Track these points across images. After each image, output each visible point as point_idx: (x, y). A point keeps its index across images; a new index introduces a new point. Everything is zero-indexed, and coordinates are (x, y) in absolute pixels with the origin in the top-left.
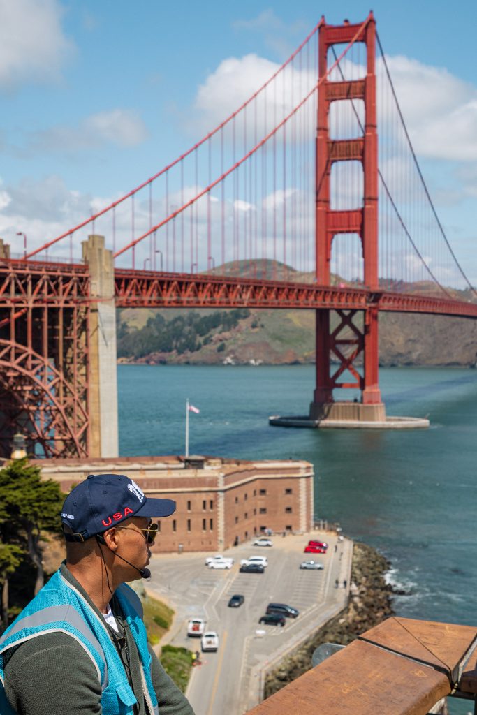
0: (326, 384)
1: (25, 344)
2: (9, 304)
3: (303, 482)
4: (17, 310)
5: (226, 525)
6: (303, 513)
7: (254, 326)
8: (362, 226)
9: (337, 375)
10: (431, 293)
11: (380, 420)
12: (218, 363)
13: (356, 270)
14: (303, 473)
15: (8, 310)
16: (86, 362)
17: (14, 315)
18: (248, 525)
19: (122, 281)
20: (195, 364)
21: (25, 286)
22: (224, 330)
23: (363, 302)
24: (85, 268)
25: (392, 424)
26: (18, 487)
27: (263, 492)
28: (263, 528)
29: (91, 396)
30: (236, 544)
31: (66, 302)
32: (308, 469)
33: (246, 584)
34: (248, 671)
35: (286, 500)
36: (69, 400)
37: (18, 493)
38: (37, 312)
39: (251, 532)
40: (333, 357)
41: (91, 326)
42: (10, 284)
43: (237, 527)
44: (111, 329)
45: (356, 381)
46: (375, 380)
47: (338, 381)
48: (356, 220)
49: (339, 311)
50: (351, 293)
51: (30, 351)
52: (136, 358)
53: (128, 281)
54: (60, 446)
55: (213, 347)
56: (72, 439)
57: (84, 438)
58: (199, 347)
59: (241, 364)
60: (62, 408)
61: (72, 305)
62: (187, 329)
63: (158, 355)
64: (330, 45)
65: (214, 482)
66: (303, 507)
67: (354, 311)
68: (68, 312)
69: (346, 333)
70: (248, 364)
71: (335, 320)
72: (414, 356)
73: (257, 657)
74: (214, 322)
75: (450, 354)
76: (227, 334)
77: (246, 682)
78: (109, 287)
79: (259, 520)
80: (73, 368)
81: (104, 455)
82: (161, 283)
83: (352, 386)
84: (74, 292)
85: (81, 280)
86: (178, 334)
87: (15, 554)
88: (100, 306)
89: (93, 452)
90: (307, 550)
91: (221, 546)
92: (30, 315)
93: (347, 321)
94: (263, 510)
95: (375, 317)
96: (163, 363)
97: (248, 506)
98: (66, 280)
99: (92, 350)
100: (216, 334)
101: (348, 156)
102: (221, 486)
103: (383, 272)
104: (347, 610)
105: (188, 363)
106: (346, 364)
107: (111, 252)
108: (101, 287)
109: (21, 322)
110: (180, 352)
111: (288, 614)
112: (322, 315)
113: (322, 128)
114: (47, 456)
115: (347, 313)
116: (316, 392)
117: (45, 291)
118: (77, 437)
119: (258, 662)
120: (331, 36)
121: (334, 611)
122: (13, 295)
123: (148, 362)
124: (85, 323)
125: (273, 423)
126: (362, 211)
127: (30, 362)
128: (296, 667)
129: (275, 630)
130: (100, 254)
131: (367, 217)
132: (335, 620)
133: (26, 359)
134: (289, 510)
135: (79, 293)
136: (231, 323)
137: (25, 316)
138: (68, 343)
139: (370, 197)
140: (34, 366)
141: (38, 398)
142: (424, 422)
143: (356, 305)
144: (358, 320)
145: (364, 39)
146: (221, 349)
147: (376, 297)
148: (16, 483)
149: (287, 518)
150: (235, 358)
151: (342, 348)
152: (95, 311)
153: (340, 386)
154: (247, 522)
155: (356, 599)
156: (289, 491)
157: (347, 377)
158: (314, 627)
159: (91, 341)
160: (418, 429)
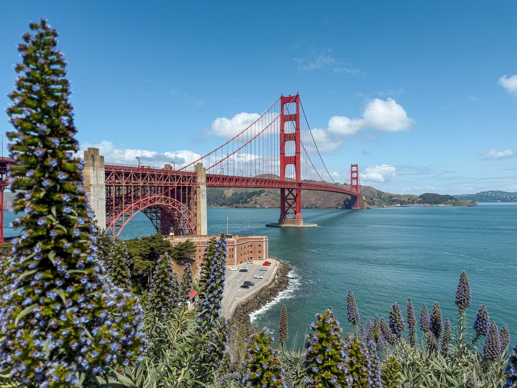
0: (284, 213)
1: (174, 198)
2: (168, 185)
3: (264, 243)
4: (171, 187)
5: (237, 257)
6: (264, 253)
7: (266, 195)
8: (295, 162)
9: (287, 210)
10: (324, 184)
11: (301, 225)
12: (255, 207)
13: (292, 176)
14: (264, 240)
15: (168, 187)
16: (196, 204)
17: (170, 189)
18: (246, 257)
19: (209, 178)
20: (247, 208)
21: (174, 179)
22: (256, 197)
23: (295, 186)
24: (196, 174)
25: (305, 226)
26: (155, 242)
27: (251, 246)
28: (251, 258)
29: (198, 215)
30: (241, 263)
31: (189, 184)
32: (266, 238)
33: (240, 275)
34: (232, 303)
35: (258, 249)
36: (190, 216)
37: (154, 244)
38: (178, 188)
39: (247, 259)
40: (286, 204)
41: (198, 192)
42: (168, 178)
43: (242, 257)
44: (205, 193)
45: (293, 212)
46: (300, 212)
47: (288, 212)
48: (293, 160)
49: (288, 189)
50: (292, 183)
51: (176, 200)
52: (228, 206)
53: (211, 178)
54: (188, 231)
55: (253, 202)
56: (191, 229)
57: (196, 229)
58: (249, 202)
59: (262, 207)
60: (187, 219)
61: (191, 185)
62: (245, 196)
63: (235, 205)
64: (284, 103)
65: (233, 242)
66: (264, 250)
67: (293, 189)
68: (190, 188)
69: (291, 196)
70: (264, 208)
71: (287, 192)
72: (318, 205)
73: (236, 298)
74: (253, 194)
75: (329, 204)
76: (257, 198)
77: (230, 307)
78: (204, 180)
79: (250, 255)
80: (192, 206)
81: (202, 234)
82: (223, 179)
83: (292, 214)
84: (192, 181)
85: (194, 177)
86: (242, 198)
87: (152, 264)
88: (201, 186)
89: (198, 234)
90: (264, 265)
91: (236, 264)
92: (176, 188)
93: (290, 192)
94: (251, 252)
95: (300, 191)
96: (237, 207)
97: (246, 251)
98: (189, 177)
99: (198, 200)
100: (254, 198)
101: (290, 139)
102: (236, 244)
103: (302, 178)
104: (271, 283)
105: (245, 207)
106: (290, 206)
107: (205, 168)
108: (201, 180)
109: (173, 191)
110: (242, 204)
111: (250, 285)
112: (283, 190)
113: (282, 130)
114: (183, 235)
115: (290, 190)
116: (280, 215)
117: (181, 181)
118: (193, 228)
119: (236, 300)
120: (285, 100)
121: (267, 284)
122: (169, 182)
123: (232, 207)
124: (196, 191)
125: (267, 226)
126: (295, 157)
127: (176, 204)
128: (249, 302)
129: (246, 290)
130: (201, 169)
131: (297, 159)
132: (266, 287)
133: (175, 202)
134: (260, 252)
135: (193, 181)
136: (259, 194)
137: (174, 189)
138: (190, 198)
139: (298, 152)
140: (177, 205)
141: (180, 215)
142: (316, 225)
143: (293, 187)
144: (294, 192)
145: (295, 101)
146: (255, 203)
147: (300, 184)
148: (154, 240)
149: (259, 255)
150: (260, 206)
151: (289, 201)
152: (199, 187)
153: (288, 213)
154: (245, 256)
155: (276, 280)
156: (260, 246)
157: (291, 211)
158: (258, 289)
159: (198, 197)
160: (314, 227)
